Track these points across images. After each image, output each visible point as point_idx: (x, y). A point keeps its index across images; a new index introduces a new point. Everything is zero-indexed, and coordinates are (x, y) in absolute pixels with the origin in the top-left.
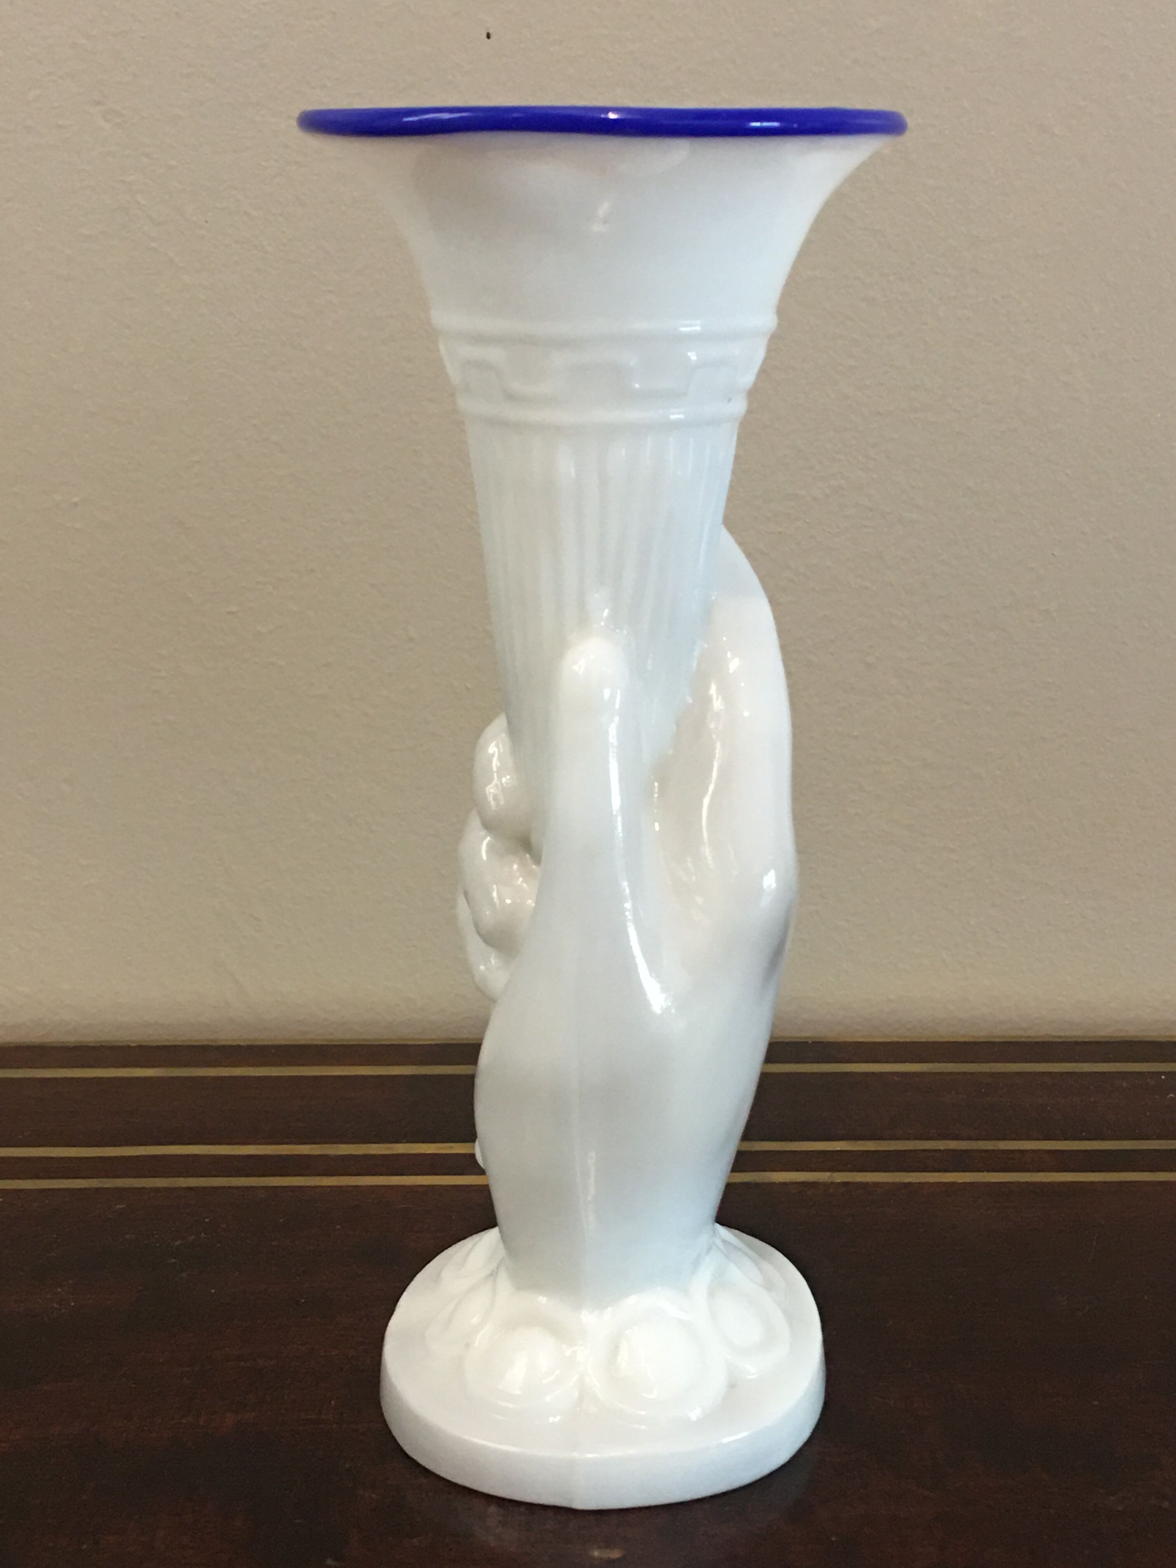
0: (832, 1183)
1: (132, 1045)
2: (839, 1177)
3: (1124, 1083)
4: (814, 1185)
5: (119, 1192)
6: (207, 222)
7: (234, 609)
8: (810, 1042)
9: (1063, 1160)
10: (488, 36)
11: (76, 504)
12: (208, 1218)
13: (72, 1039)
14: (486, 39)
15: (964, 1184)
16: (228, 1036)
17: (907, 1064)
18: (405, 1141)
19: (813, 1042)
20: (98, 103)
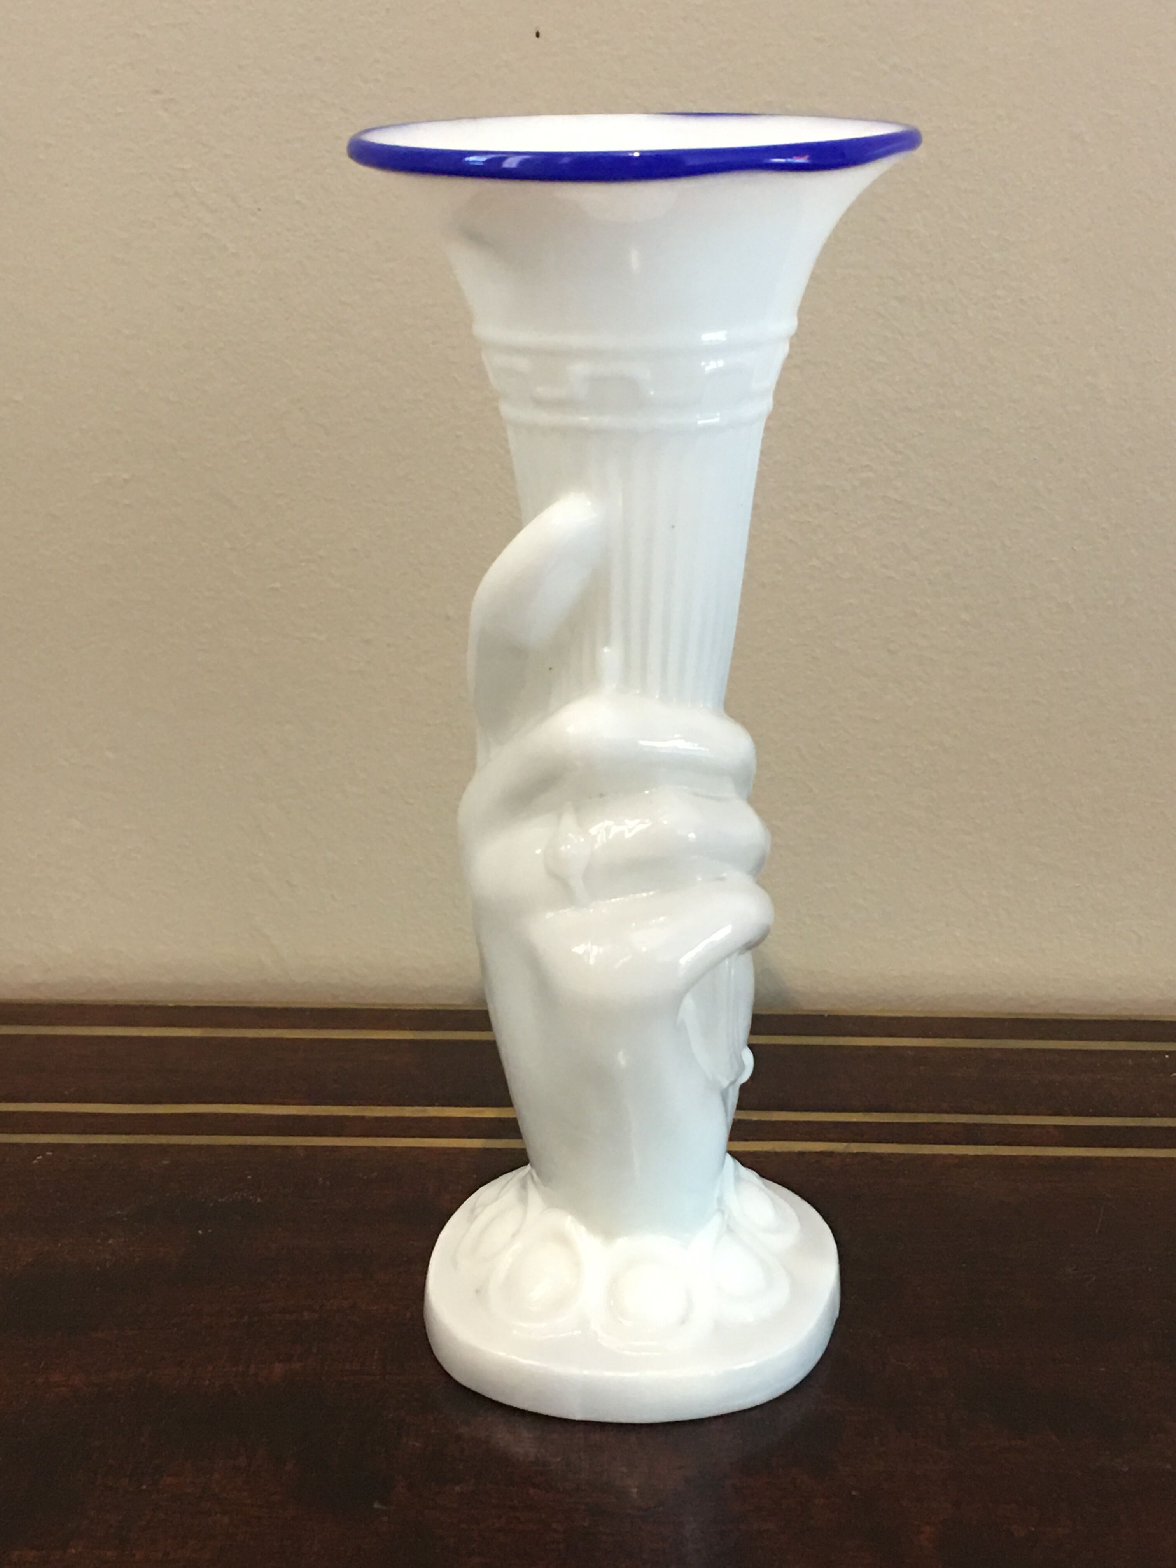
0: (849, 1153)
1: (170, 1005)
2: (856, 1148)
3: (1130, 1061)
4: (831, 1154)
5: (163, 1149)
6: (259, 210)
7: (278, 585)
8: (826, 1015)
9: (1070, 1136)
10: (538, 35)
11: (126, 481)
12: (250, 1175)
13: (109, 998)
14: (537, 38)
15: (976, 1156)
16: (261, 998)
17: (920, 1039)
18: (437, 1104)
19: (829, 1016)
20: (157, 92)
